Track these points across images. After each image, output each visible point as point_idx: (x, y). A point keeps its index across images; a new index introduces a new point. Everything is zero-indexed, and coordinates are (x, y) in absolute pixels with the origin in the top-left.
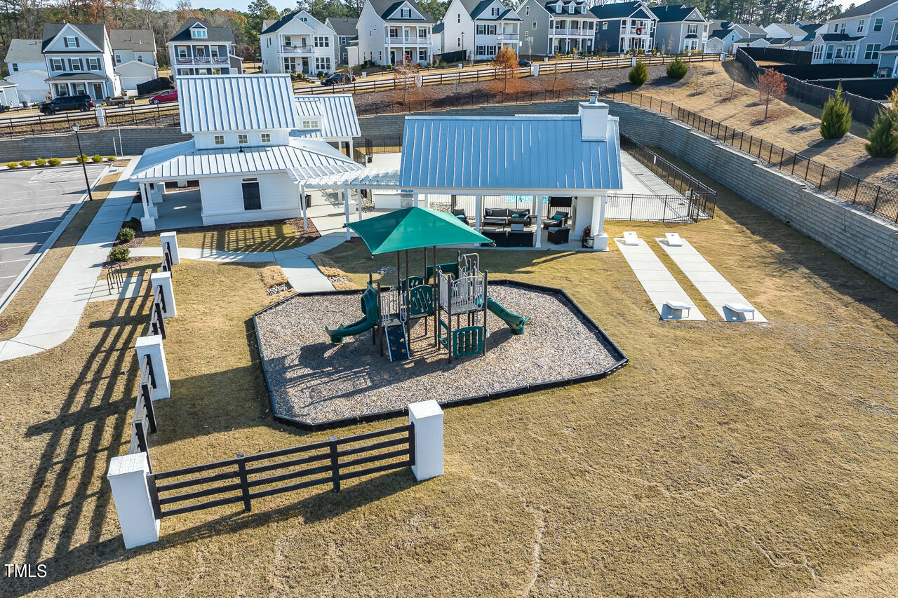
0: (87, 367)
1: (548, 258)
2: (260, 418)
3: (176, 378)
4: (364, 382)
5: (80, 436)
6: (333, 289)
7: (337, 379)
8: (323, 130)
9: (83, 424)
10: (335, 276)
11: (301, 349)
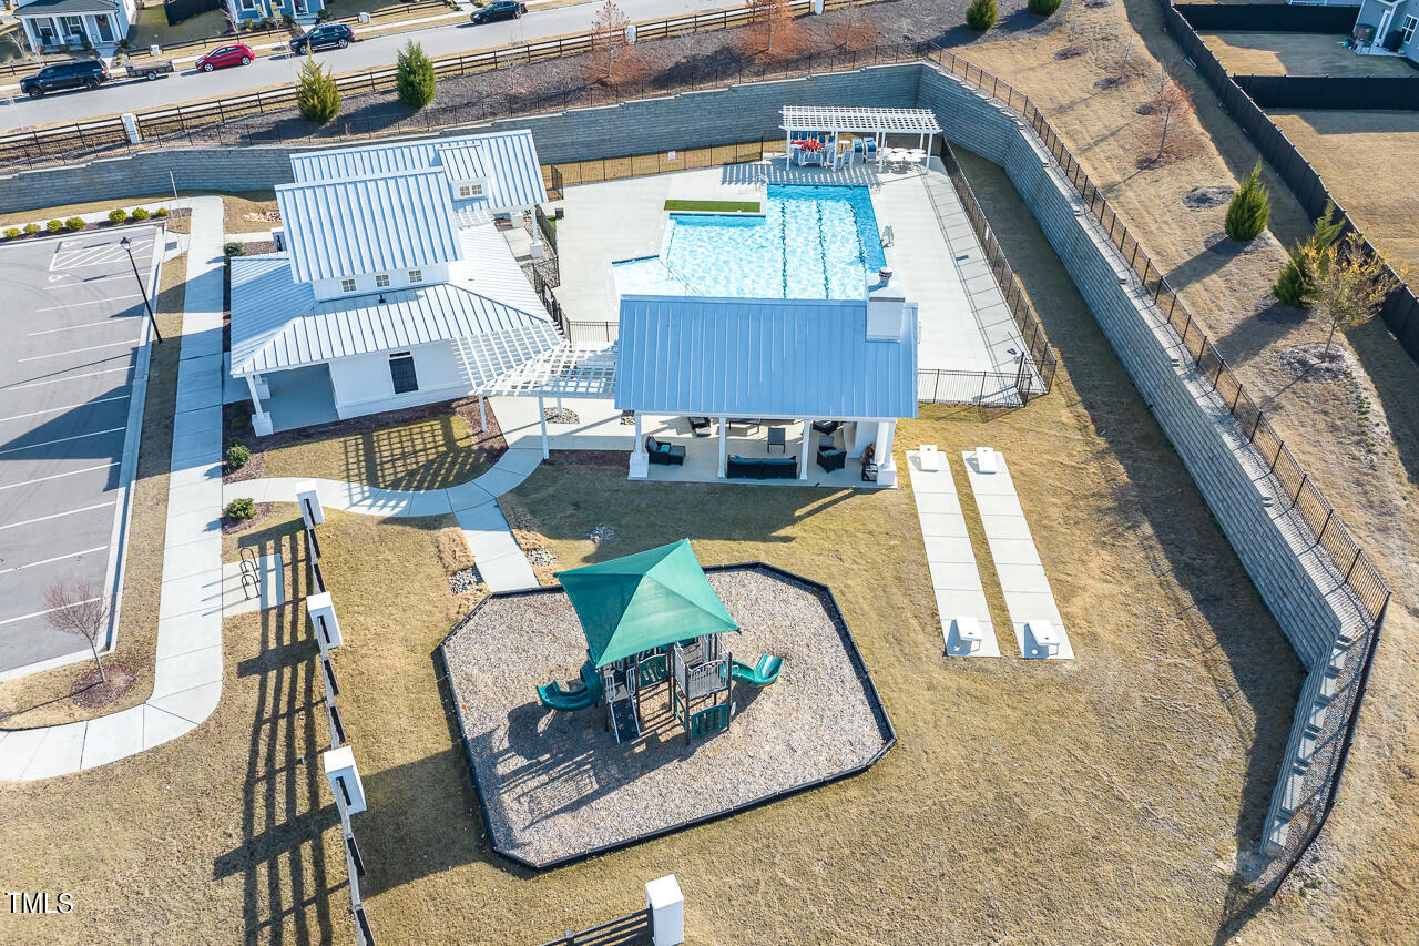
0: (254, 752)
1: (816, 505)
2: (476, 846)
3: (367, 772)
4: (590, 784)
5: (279, 879)
6: (536, 585)
7: (558, 778)
8: (491, 197)
9: (275, 859)
10: (535, 549)
11: (509, 716)
